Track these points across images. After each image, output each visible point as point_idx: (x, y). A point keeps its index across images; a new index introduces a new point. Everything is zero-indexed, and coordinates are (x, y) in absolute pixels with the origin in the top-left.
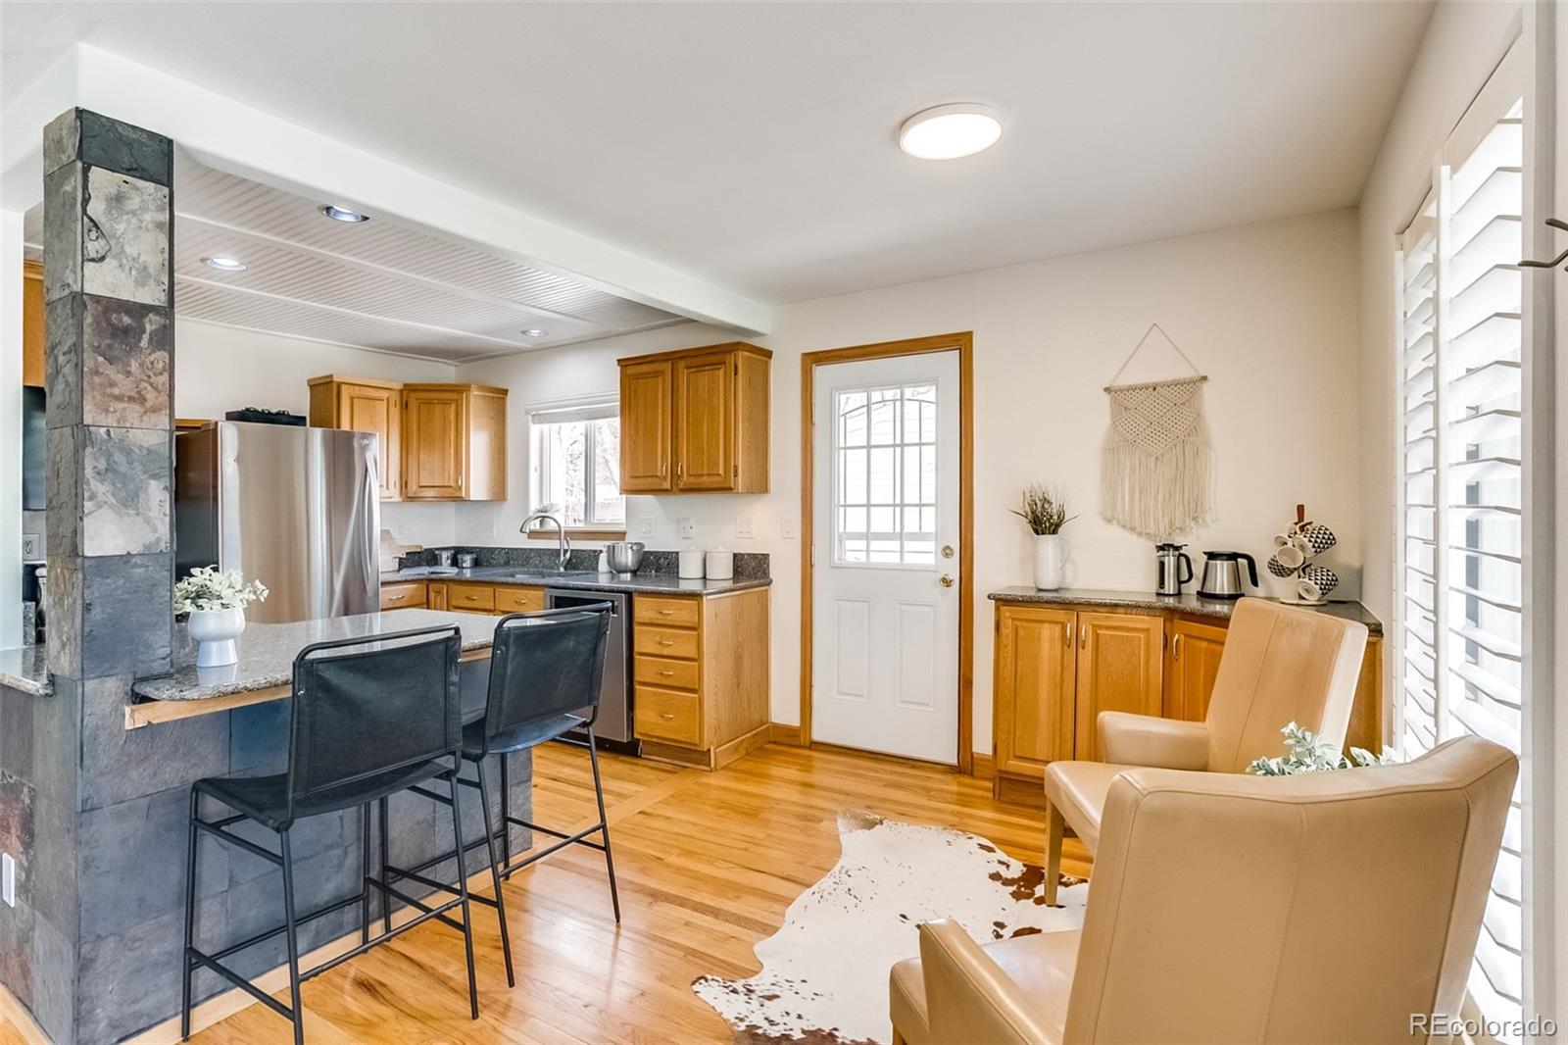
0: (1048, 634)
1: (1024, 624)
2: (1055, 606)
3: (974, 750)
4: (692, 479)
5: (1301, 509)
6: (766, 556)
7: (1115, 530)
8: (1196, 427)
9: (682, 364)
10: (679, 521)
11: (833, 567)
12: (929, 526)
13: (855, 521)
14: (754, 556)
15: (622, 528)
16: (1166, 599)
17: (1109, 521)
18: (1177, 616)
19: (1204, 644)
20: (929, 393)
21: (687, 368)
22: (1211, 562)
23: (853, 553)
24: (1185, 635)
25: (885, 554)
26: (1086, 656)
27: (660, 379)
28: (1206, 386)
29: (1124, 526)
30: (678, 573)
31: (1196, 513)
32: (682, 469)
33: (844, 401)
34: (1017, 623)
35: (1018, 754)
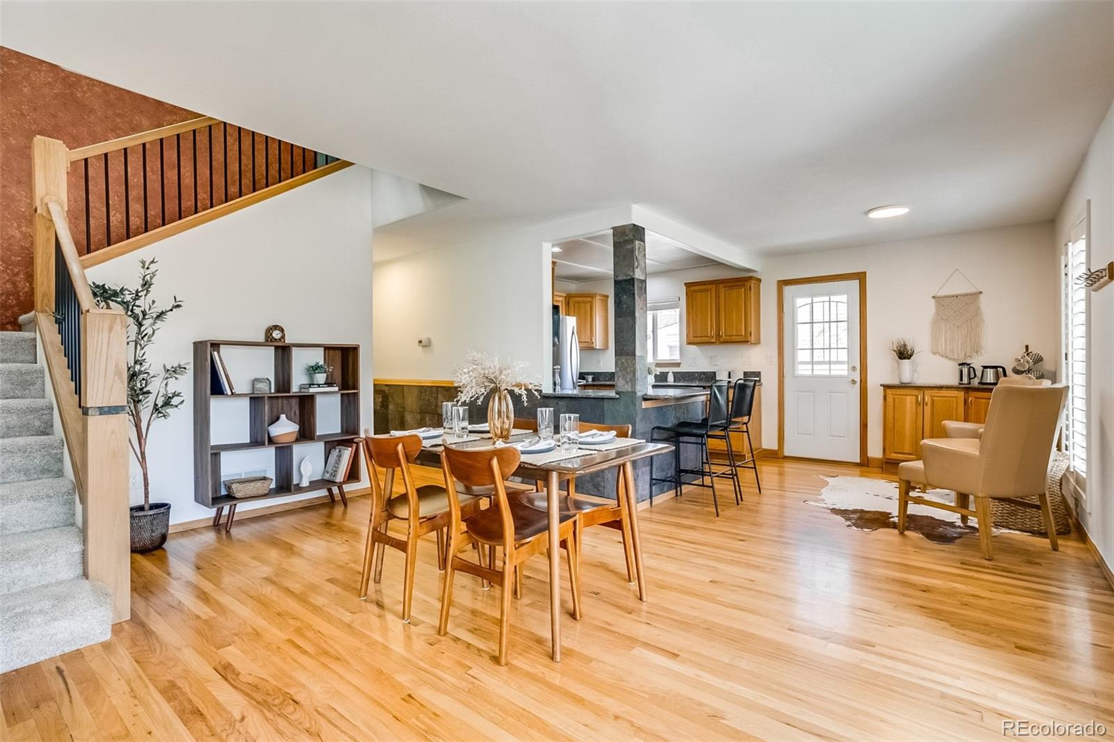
0: (909, 400)
1: (898, 396)
2: (912, 388)
3: (869, 455)
4: (727, 338)
5: (1027, 347)
6: (759, 373)
7: (938, 357)
8: (978, 312)
9: (721, 286)
10: (711, 357)
11: (794, 377)
12: (845, 358)
13: (803, 356)
14: (755, 372)
15: (679, 361)
16: (964, 384)
17: (935, 354)
18: (970, 390)
19: (984, 400)
20: (844, 298)
21: (724, 287)
22: (985, 370)
23: (803, 370)
24: (975, 398)
25: (821, 370)
26: (928, 409)
27: (709, 293)
28: (981, 296)
29: (942, 356)
30: (715, 379)
31: (977, 350)
32: (722, 332)
33: (800, 301)
34: (895, 396)
35: (895, 451)
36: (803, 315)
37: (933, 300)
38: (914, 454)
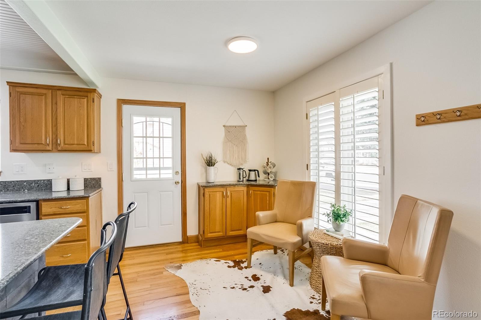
0: (218, 196)
1: (212, 193)
2: (220, 187)
3: (188, 235)
4: (67, 146)
5: (268, 159)
6: (100, 179)
7: (226, 164)
8: (244, 138)
10: (45, 165)
11: (131, 181)
12: (170, 165)
13: (137, 164)
14: (94, 179)
16: (240, 182)
17: (225, 162)
18: (249, 186)
19: (259, 192)
20: (169, 120)
22: (250, 172)
23: (138, 175)
24: (253, 191)
25: (153, 175)
26: (229, 200)
27: (43, 97)
28: (246, 128)
29: (228, 164)
30: (52, 190)
31: (245, 160)
32: (61, 140)
33: (136, 119)
34: (210, 193)
35: (211, 231)
36: (138, 130)
37: (223, 128)
38: (221, 231)
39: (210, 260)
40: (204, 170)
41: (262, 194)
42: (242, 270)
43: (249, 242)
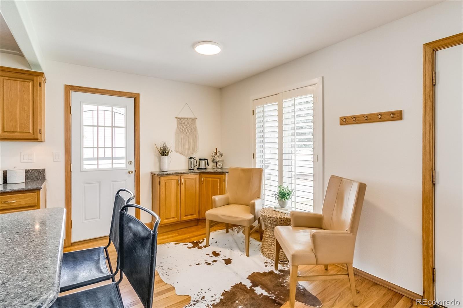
0: (173, 183)
1: (167, 181)
2: (175, 175)
5: (216, 149)
6: (44, 170)
7: (178, 154)
8: (195, 129)
11: (81, 172)
12: (123, 155)
13: (87, 153)
16: (192, 171)
17: (177, 152)
18: (201, 174)
19: (210, 179)
20: (123, 110)
22: (201, 161)
23: (88, 165)
24: (205, 178)
25: (105, 165)
26: (183, 187)
28: (197, 120)
29: (180, 153)
31: (195, 150)
33: (86, 107)
34: (165, 181)
35: (166, 218)
36: (87, 118)
37: (176, 119)
38: (176, 217)
39: (169, 244)
40: (157, 160)
41: (213, 180)
42: (201, 249)
43: (207, 223)
